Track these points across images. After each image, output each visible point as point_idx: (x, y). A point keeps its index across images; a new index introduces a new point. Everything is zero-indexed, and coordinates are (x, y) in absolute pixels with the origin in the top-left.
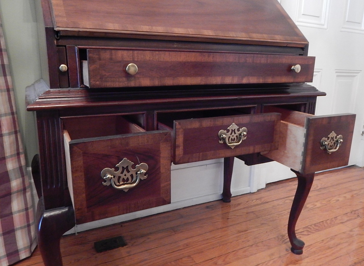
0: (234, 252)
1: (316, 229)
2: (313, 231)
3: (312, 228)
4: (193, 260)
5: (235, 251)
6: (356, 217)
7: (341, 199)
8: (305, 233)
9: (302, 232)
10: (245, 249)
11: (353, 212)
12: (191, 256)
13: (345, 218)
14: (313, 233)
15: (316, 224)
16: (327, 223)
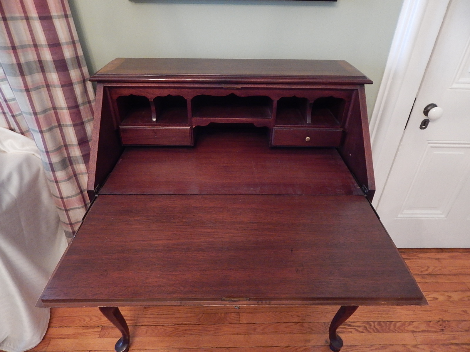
0: (277, 324)
1: (376, 329)
2: (371, 331)
3: (373, 325)
4: (239, 318)
5: (279, 324)
6: (438, 330)
7: (441, 298)
8: (360, 329)
9: (358, 326)
10: (289, 324)
11: (440, 323)
12: (240, 313)
13: (423, 327)
14: (369, 332)
15: (382, 323)
16: (395, 325)
